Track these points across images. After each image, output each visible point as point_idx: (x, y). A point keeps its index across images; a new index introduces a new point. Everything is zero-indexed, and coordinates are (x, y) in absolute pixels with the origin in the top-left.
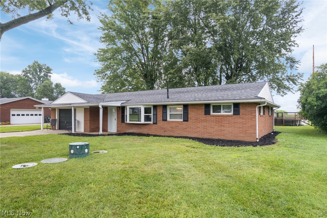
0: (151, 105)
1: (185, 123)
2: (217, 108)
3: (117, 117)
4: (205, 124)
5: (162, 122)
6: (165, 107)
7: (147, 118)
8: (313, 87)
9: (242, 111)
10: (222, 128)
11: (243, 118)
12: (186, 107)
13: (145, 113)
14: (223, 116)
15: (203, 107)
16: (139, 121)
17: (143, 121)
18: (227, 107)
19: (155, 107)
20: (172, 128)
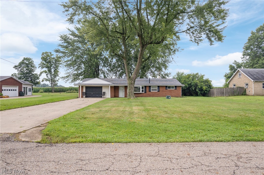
0: (143, 86)
1: (158, 92)
2: (169, 87)
3: (125, 90)
4: (166, 92)
5: (149, 92)
6: (150, 87)
7: (143, 91)
8: (187, 81)
9: (177, 88)
10: (171, 94)
11: (178, 90)
12: (158, 87)
13: (142, 89)
14: (172, 90)
15: (165, 87)
16: (139, 92)
17: (141, 92)
18: (173, 87)
19: (145, 87)
20: (153, 94)
